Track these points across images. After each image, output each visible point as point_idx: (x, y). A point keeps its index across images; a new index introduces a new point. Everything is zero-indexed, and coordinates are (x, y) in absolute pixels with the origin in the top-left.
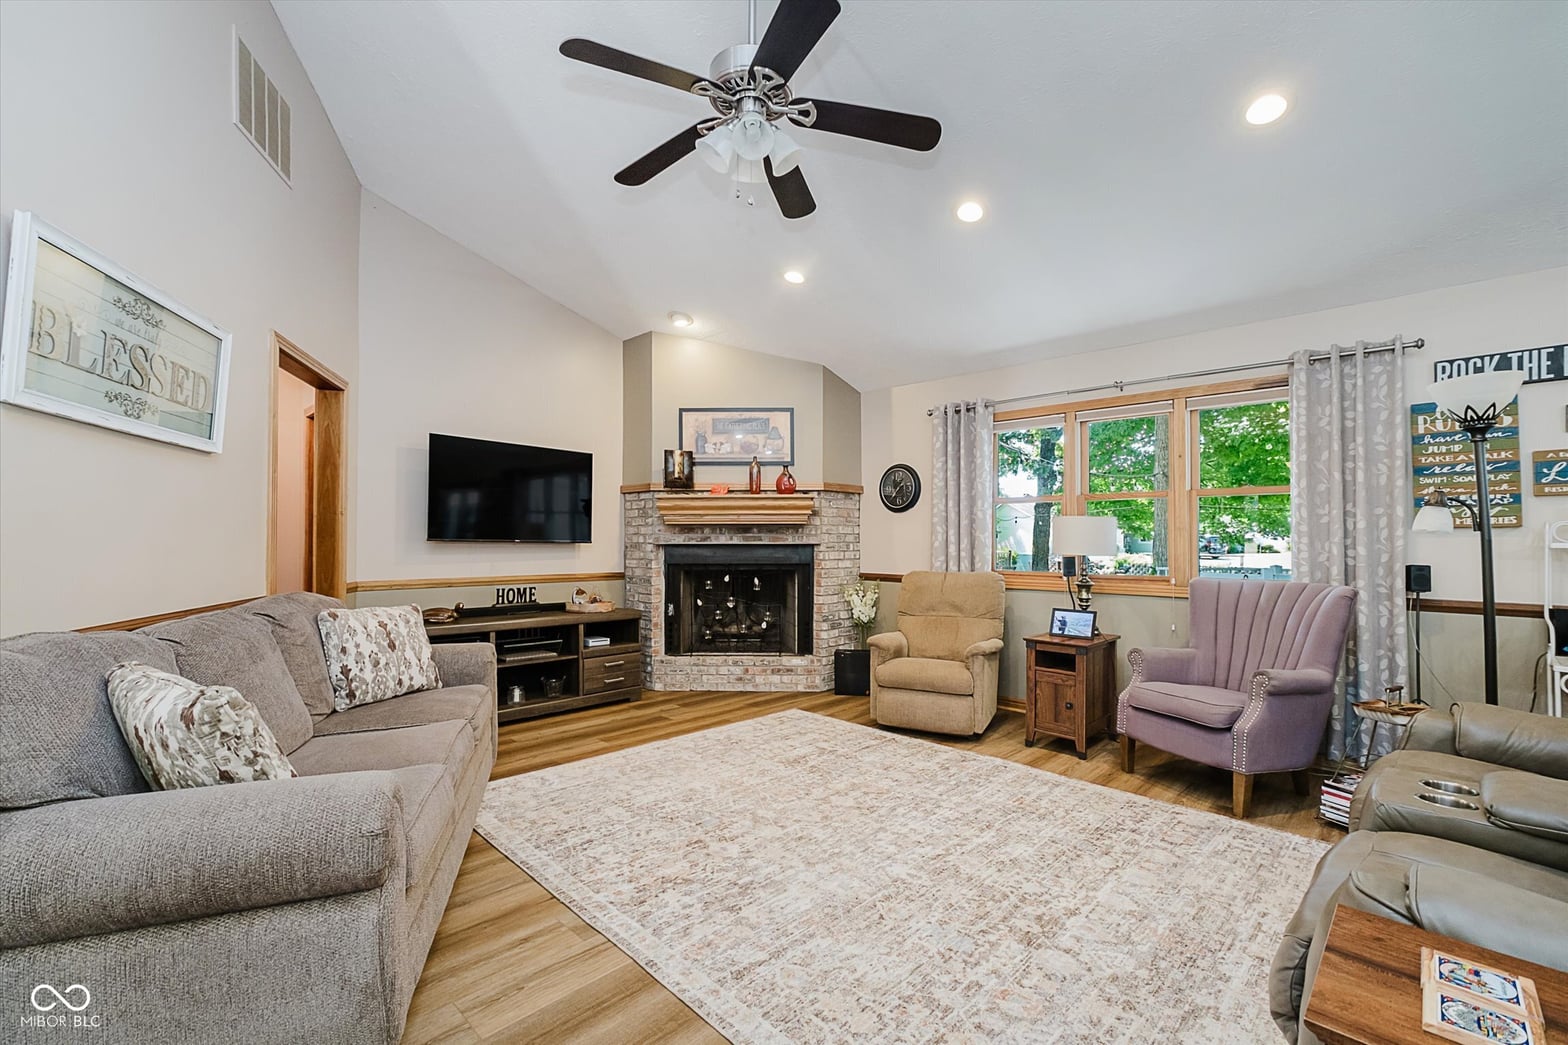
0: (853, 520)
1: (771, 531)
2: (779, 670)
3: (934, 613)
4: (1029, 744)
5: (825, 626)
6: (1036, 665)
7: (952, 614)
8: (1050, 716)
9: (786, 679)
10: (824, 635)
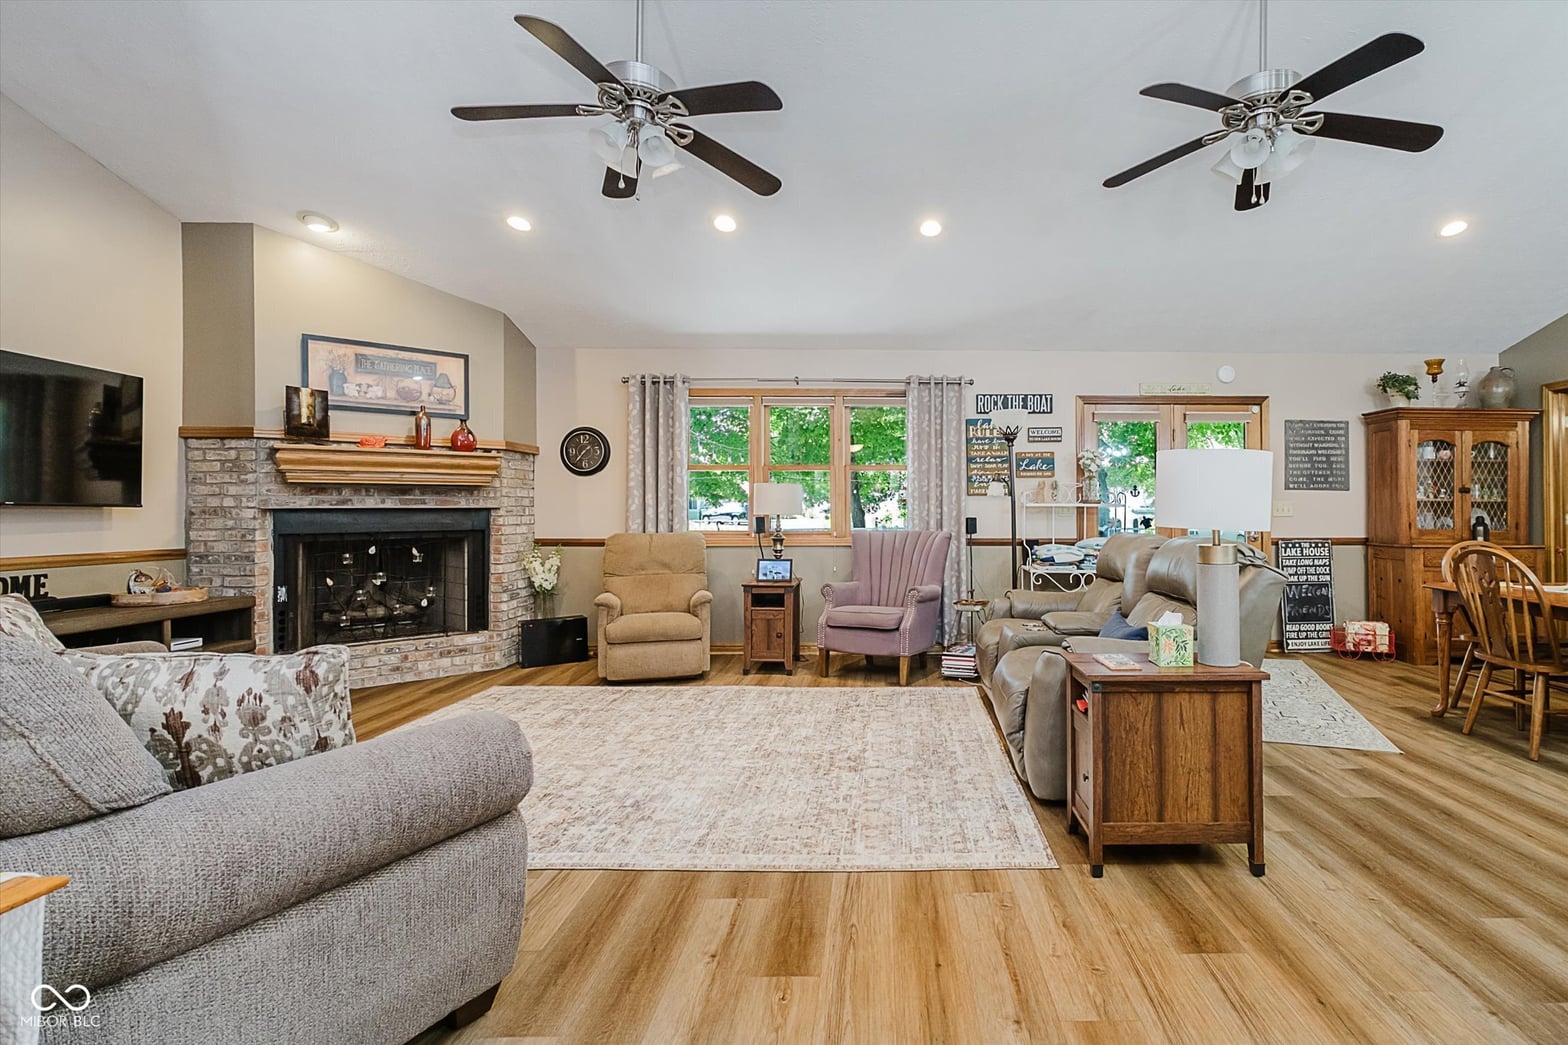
0: (526, 482)
1: (438, 493)
2: (449, 652)
3: (643, 572)
4: (746, 673)
5: (505, 597)
6: (753, 606)
7: (661, 572)
8: (764, 646)
9: (458, 660)
10: (504, 607)
